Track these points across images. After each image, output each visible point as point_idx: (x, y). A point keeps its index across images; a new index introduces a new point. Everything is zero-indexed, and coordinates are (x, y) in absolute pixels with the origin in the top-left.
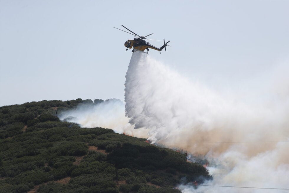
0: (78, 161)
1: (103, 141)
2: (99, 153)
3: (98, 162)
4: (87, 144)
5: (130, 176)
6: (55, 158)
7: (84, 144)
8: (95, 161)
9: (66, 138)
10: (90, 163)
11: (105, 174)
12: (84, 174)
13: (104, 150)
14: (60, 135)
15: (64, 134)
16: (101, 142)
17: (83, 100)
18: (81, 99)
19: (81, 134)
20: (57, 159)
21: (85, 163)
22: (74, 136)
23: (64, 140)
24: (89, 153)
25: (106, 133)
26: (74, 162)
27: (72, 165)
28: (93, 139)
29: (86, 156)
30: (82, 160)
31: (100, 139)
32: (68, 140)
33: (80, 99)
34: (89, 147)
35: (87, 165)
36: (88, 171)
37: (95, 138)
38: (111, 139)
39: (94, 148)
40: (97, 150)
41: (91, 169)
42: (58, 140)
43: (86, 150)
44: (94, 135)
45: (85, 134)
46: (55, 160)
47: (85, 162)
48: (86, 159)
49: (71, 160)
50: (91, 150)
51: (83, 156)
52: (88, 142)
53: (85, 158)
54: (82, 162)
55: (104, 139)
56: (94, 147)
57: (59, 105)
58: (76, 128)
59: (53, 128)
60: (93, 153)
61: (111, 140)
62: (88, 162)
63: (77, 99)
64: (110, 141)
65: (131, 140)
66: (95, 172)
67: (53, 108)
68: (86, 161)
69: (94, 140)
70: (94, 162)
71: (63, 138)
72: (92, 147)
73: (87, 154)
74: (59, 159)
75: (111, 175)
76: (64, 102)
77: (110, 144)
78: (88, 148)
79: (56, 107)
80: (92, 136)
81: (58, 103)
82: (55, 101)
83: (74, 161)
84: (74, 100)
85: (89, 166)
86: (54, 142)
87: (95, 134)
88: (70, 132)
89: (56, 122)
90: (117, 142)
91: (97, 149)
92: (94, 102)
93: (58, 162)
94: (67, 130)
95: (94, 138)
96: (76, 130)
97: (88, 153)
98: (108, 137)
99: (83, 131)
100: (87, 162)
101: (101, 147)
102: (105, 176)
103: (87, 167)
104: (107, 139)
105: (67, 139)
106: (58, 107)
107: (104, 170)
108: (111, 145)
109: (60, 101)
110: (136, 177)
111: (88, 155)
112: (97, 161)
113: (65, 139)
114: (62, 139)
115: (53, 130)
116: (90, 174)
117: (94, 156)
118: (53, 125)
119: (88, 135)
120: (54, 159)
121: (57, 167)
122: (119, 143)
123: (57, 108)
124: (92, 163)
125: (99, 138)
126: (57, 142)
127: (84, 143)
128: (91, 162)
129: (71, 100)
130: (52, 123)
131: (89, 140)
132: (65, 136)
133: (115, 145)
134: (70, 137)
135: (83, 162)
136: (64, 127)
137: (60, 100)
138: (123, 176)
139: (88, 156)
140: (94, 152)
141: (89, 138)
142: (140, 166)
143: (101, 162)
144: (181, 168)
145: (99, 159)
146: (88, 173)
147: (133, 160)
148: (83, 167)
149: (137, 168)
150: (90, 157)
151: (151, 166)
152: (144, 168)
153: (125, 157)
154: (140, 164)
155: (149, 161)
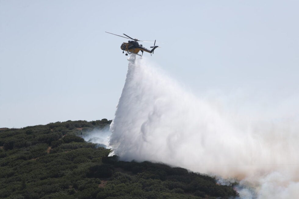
0: (104, 184)
3: (123, 184)
4: (113, 166)
6: (80, 180)
8: (120, 183)
9: (91, 159)
10: (116, 185)
11: (131, 197)
12: (110, 197)
13: (130, 172)
14: (85, 156)
15: (89, 155)
17: (108, 120)
18: (107, 120)
20: (82, 181)
21: (110, 185)
22: (99, 157)
23: (89, 161)
24: (115, 174)
26: (100, 185)
27: (97, 187)
29: (112, 178)
30: (107, 182)
32: (93, 162)
33: (106, 119)
34: (115, 168)
35: (113, 187)
36: (114, 193)
41: (117, 192)
42: (83, 162)
43: (112, 172)
46: (79, 183)
47: (111, 184)
48: (112, 181)
49: (96, 182)
51: (109, 179)
52: (114, 164)
54: (107, 184)
56: (120, 169)
57: (85, 126)
58: (102, 150)
59: (78, 149)
60: (118, 175)
62: (114, 185)
63: (102, 120)
66: (121, 194)
67: (78, 129)
68: (112, 183)
70: (120, 185)
71: (88, 160)
73: (113, 176)
74: (84, 181)
75: (137, 197)
76: (89, 122)
78: (114, 170)
79: (80, 128)
81: (83, 124)
82: (80, 121)
83: (100, 183)
84: (99, 121)
85: (114, 188)
86: (79, 164)
88: (95, 153)
89: (81, 143)
91: (123, 171)
93: (83, 184)
94: (92, 151)
96: (102, 151)
103: (113, 189)
105: (92, 160)
106: (83, 128)
107: (131, 193)
109: (85, 122)
112: (123, 183)
113: (90, 160)
114: (87, 161)
115: (77, 151)
116: (116, 197)
117: (120, 179)
118: (77, 147)
120: (79, 181)
121: (82, 189)
123: (82, 128)
124: (118, 185)
126: (81, 164)
127: (110, 165)
128: (117, 184)
129: (96, 121)
130: (76, 144)
132: (90, 158)
134: (95, 158)
135: (109, 185)
136: (89, 149)
137: (85, 121)
142: (167, 189)
143: (128, 185)
144: (210, 191)
145: (125, 182)
146: (114, 196)
147: (160, 182)
148: (109, 190)
149: (164, 191)
150: (115, 180)
151: (179, 189)
152: (171, 191)
153: (152, 179)
154: (168, 187)
155: (177, 184)
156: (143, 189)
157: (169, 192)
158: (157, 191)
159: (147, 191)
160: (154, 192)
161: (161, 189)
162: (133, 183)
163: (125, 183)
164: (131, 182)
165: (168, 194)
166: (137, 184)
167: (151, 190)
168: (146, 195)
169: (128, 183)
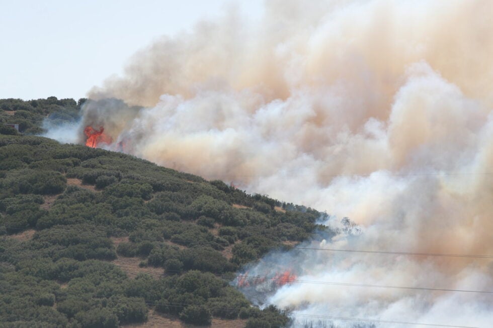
0: (49, 203)
1: (92, 169)
2: (85, 190)
3: (81, 205)
4: (64, 175)
5: (136, 230)
6: (9, 197)
7: (59, 174)
8: (76, 203)
9: (29, 163)
10: (68, 206)
11: (94, 226)
12: (58, 225)
13: (93, 185)
14: (18, 158)
15: (25, 156)
16: (88, 171)
17: (59, 99)
18: (56, 98)
19: (55, 158)
20: (12, 198)
21: (60, 206)
22: (42, 160)
23: (25, 167)
24: (68, 189)
25: (98, 156)
26: (42, 205)
27: (37, 209)
28: (74, 166)
29: (63, 194)
30: (55, 201)
31: (87, 166)
32: (32, 167)
33: (54, 97)
34: (68, 179)
35: (64, 209)
36: (66, 220)
37: (79, 165)
38: (104, 166)
39: (76, 182)
40: (81, 185)
41: (71, 217)
42: (15, 167)
43: (63, 184)
44: (77, 159)
45: (60, 157)
46: (8, 201)
47: (60, 204)
48: (63, 200)
49: (36, 201)
50: (70, 185)
51: (58, 196)
52: (66, 172)
53: (61, 197)
54: (54, 205)
55: (93, 167)
56: (77, 179)
57: (18, 108)
58: (46, 148)
59: (6, 147)
60: (74, 190)
61: (105, 169)
62: (65, 206)
63: (48, 98)
64: (103, 170)
65: (140, 169)
66: (77, 221)
67: (7, 112)
68: (63, 203)
69: (76, 167)
70: (76, 206)
71: (22, 164)
72: (73, 179)
73: (64, 192)
74: (15, 198)
75: (103, 226)
76: (26, 102)
77: (102, 176)
78: (66, 182)
79: (12, 110)
80: (73, 161)
81: (16, 104)
82: (11, 100)
83: (42, 203)
84: (44, 100)
85: (66, 211)
86: (8, 170)
87: (79, 158)
88: (35, 153)
89: (12, 136)
90: (117, 172)
91: (81, 183)
92: (79, 103)
93: (14, 204)
94: (31, 150)
95: (76, 164)
96: (46, 150)
97: (66, 189)
98: (100, 163)
99: (58, 153)
100: (63, 204)
101: (88, 180)
102: (93, 229)
103: (64, 213)
104: (99, 167)
105: (29, 165)
106: (16, 111)
107: (93, 219)
108: (106, 177)
109: (19, 101)
110: (146, 231)
111: (66, 192)
113: (26, 164)
114: (22, 166)
115: (5, 149)
116: (68, 225)
117: (75, 196)
118: (6, 142)
119: (67, 159)
120: (8, 199)
121: (11, 212)
122: (119, 174)
123: (14, 112)
124: (73, 206)
125: (85, 164)
126: (12, 170)
127: (60, 173)
128: (71, 205)
129: (39, 100)
130: (4, 138)
131: (67, 167)
132: (27, 161)
133: (112, 176)
134: (35, 161)
135: (58, 205)
136: (25, 146)
137: (19, 99)
138: (125, 230)
139: (65, 195)
140: (76, 189)
141: (68, 164)
142: (153, 214)
143: (88, 206)
144: (222, 217)
145: (83, 201)
146: (66, 224)
147: (141, 202)
148: (57, 213)
149: (149, 216)
150: (68, 197)
151: (172, 213)
152: (160, 216)
153: (129, 198)
154: (154, 209)
155: (170, 205)
156: (113, 213)
157: (156, 219)
158: (136, 216)
159: (120, 216)
160: (131, 218)
161: (143, 214)
162: (97, 203)
163: (83, 203)
164: (94, 201)
165: (153, 221)
166: (104, 206)
167: (127, 214)
168: (117, 223)
169: (89, 203)
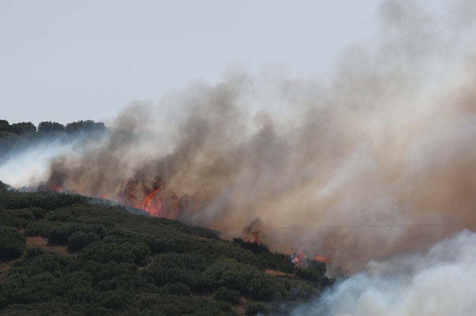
1: (61, 223)
2: (53, 253)
3: (49, 275)
4: (22, 231)
5: (126, 308)
7: (14, 231)
10: (29, 276)
11: (67, 304)
12: (16, 304)
13: (65, 246)
16: (56, 227)
17: (11, 123)
18: (7, 122)
19: (7, 208)
21: (17, 277)
24: (27, 252)
25: (69, 203)
28: (36, 220)
29: (20, 260)
30: (10, 270)
31: (54, 219)
33: (4, 121)
34: (27, 238)
35: (23, 281)
37: (43, 218)
38: (79, 218)
39: (39, 242)
40: (47, 246)
41: (33, 292)
43: (20, 245)
44: (40, 209)
45: (15, 207)
47: (18, 274)
48: (21, 268)
50: (31, 246)
51: (14, 262)
52: (24, 228)
53: (18, 264)
54: (9, 275)
55: (64, 220)
56: (40, 238)
60: (36, 253)
61: (81, 222)
62: (25, 276)
64: (79, 224)
65: (130, 222)
66: (42, 298)
68: (21, 272)
69: (38, 221)
70: (41, 276)
72: (35, 238)
73: (23, 256)
75: (80, 305)
77: (78, 232)
78: (25, 242)
80: (33, 211)
85: (26, 284)
87: (42, 208)
90: (97, 226)
91: (46, 243)
92: (39, 128)
95: (38, 216)
97: (25, 253)
98: (73, 214)
99: (12, 201)
100: (22, 274)
101: (57, 239)
102: (66, 308)
103: (23, 286)
104: (72, 220)
107: (65, 295)
108: (82, 234)
110: (141, 311)
111: (26, 257)
112: (48, 273)
116: (29, 304)
117: (39, 261)
119: (25, 209)
122: (101, 229)
124: (35, 277)
125: (52, 216)
127: (16, 229)
128: (33, 275)
131: (27, 221)
133: (91, 233)
135: (15, 275)
138: (112, 310)
139: (24, 261)
140: (40, 252)
141: (27, 217)
142: (151, 285)
143: (58, 276)
144: (251, 288)
145: (51, 269)
146: (26, 302)
147: (134, 269)
148: (14, 287)
149: (145, 289)
150: (29, 264)
151: (179, 284)
152: (162, 289)
153: (116, 263)
154: (153, 279)
155: (175, 273)
156: (94, 285)
157: (156, 292)
158: (127, 289)
159: (104, 289)
160: (120, 292)
161: (137, 286)
162: (71, 271)
163: (51, 272)
164: (66, 269)
165: (152, 296)
166: (80, 275)
167: (113, 287)
168: (100, 300)
169: (59, 272)
